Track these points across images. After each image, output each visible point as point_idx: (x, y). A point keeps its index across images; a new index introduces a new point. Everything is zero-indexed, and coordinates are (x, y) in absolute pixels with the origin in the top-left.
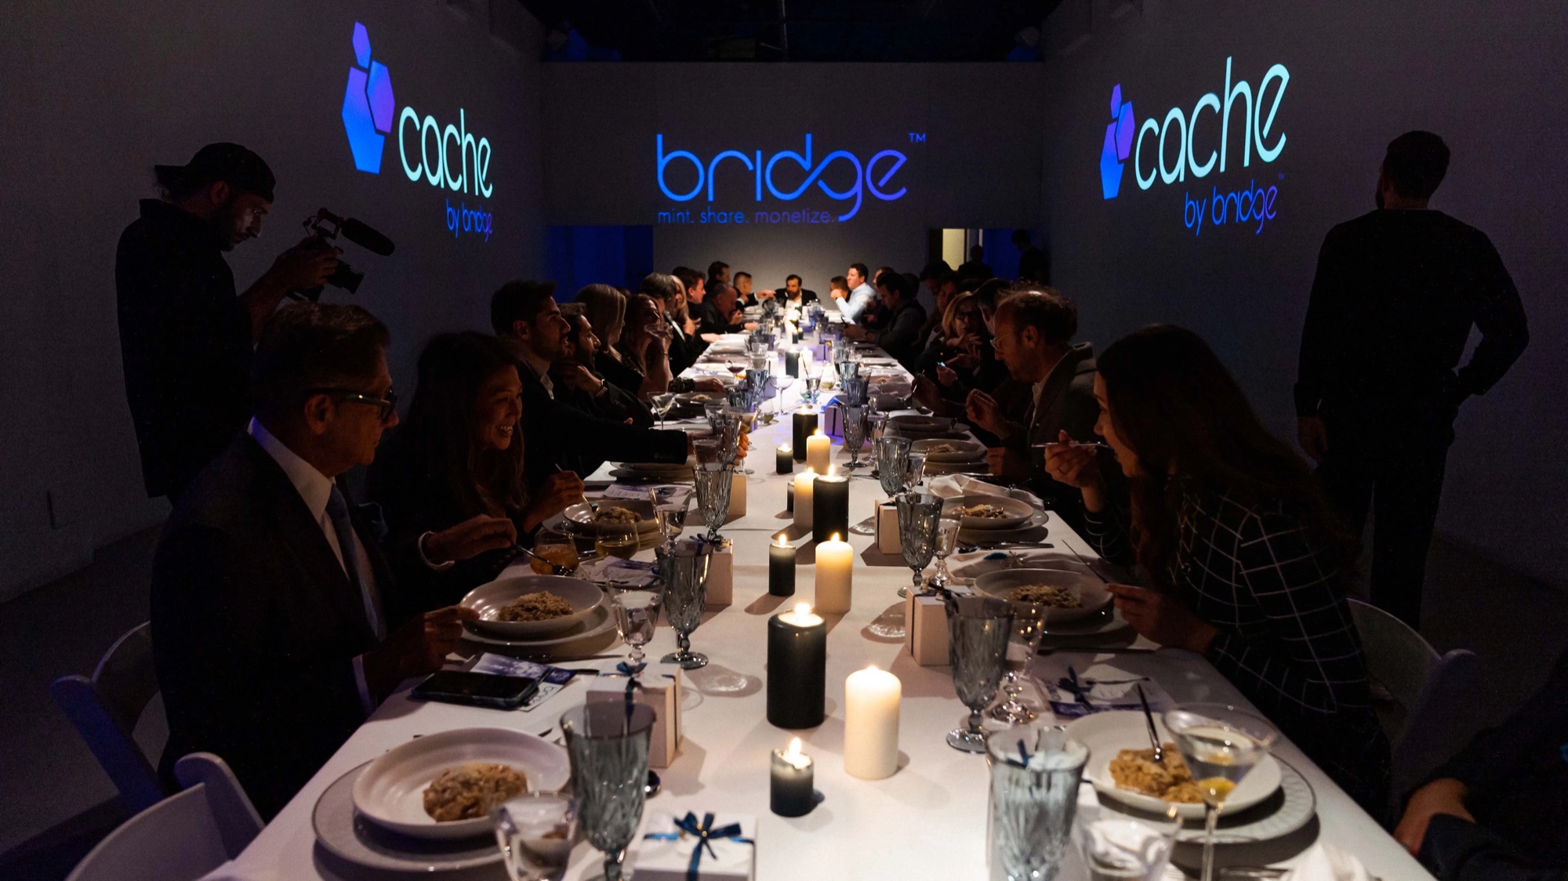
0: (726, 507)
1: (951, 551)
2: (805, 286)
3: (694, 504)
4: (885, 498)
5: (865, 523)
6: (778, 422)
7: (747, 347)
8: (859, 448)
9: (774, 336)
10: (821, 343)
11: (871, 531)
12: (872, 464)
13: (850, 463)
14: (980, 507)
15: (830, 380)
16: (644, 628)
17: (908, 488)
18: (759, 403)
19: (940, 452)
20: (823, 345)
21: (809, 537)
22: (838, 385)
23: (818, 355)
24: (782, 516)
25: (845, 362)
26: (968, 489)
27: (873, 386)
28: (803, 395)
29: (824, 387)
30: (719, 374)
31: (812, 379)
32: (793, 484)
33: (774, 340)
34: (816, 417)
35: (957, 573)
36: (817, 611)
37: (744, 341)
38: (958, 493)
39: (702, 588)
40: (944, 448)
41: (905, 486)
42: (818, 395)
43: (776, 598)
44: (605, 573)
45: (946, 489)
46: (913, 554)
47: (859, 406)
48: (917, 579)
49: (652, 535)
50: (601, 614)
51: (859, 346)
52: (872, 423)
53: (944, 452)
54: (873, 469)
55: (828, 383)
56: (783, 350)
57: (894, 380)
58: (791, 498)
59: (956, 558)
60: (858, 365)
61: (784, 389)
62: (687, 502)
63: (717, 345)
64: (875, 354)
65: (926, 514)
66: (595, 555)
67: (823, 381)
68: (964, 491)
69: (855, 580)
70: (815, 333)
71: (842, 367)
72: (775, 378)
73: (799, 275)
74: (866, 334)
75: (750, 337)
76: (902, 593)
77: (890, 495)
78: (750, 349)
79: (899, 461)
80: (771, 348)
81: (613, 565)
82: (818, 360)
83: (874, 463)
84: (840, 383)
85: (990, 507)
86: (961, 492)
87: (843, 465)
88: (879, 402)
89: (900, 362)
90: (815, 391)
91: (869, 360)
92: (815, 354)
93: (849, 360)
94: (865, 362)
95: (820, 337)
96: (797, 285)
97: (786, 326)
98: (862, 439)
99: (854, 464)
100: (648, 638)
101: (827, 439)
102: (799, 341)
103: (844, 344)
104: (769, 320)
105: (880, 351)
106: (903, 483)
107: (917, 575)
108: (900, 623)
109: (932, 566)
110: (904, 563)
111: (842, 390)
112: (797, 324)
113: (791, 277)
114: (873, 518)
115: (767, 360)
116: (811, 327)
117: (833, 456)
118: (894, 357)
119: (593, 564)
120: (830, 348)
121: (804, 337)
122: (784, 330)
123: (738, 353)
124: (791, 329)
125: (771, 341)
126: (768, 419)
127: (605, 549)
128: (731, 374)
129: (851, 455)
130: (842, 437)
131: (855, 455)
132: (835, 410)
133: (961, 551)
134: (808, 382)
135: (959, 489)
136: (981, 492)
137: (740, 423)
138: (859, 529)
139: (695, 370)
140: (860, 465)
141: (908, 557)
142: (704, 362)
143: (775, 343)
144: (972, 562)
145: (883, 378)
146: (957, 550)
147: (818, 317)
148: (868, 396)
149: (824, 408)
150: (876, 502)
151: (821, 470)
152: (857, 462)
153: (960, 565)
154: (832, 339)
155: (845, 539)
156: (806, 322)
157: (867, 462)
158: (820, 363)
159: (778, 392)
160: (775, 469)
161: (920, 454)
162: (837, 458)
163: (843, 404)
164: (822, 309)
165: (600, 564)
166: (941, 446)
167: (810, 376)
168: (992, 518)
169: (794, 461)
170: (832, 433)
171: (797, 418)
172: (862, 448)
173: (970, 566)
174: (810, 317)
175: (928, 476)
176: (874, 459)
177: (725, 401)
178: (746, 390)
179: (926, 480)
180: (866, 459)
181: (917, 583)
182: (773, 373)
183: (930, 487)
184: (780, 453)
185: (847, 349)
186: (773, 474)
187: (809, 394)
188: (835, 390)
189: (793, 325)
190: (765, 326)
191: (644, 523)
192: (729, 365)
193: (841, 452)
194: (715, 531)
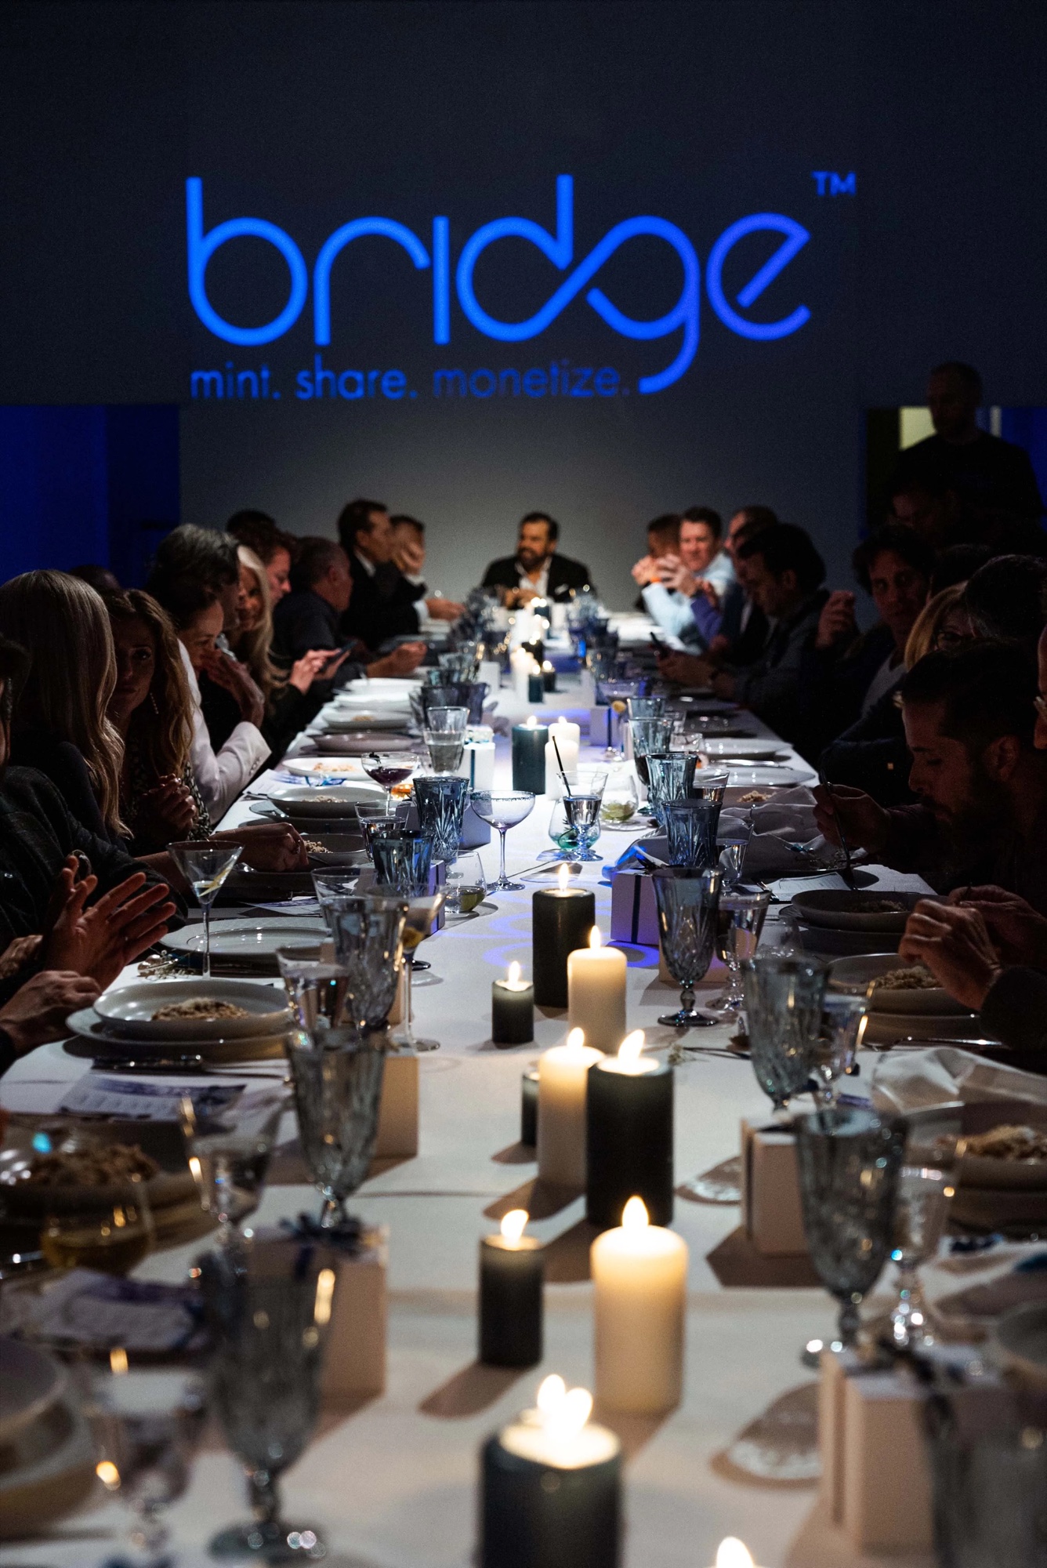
0: (368, 1141)
1: (931, 1246)
2: (565, 548)
3: (289, 1128)
4: (762, 1110)
5: (717, 1175)
6: (495, 908)
7: (417, 714)
8: (699, 977)
9: (485, 685)
10: (599, 702)
11: (733, 1194)
12: (731, 1018)
13: (676, 1017)
14: (1003, 1133)
15: (624, 797)
16: (168, 1459)
17: (821, 1084)
18: (449, 861)
19: (900, 987)
20: (606, 708)
21: (576, 1211)
22: (644, 811)
23: (593, 730)
24: (509, 1157)
25: (660, 757)
26: (969, 1085)
27: (732, 817)
28: (556, 838)
29: (608, 817)
30: (348, 784)
31: (580, 799)
32: (534, 1076)
33: (483, 697)
34: (591, 899)
35: (949, 1305)
36: (604, 1415)
37: (406, 697)
38: (944, 1094)
39: (313, 1360)
40: (911, 976)
41: (814, 1076)
42: (594, 839)
43: (496, 1375)
44: (67, 1313)
45: (917, 1085)
46: (838, 1258)
47: (697, 875)
48: (849, 1322)
49: (181, 1213)
50: (59, 1422)
51: (696, 708)
52: (731, 914)
53: (909, 986)
54: (734, 1030)
55: (620, 807)
56: (506, 721)
57: (780, 799)
58: (530, 1109)
59: (948, 1267)
60: (693, 763)
61: (509, 825)
62: (272, 1127)
63: (341, 707)
64: (733, 729)
65: (868, 1159)
66: (41, 1268)
67: (607, 799)
68: (963, 1091)
69: (696, 1324)
70: (585, 675)
71: (656, 769)
72: (487, 798)
73: (554, 516)
74: (713, 677)
75: (423, 690)
76: (811, 1361)
77: (779, 1099)
78: (424, 721)
79: (797, 1012)
80: (477, 716)
81: (88, 1292)
82: (594, 745)
83: (735, 1015)
84: (646, 804)
85: (1027, 1132)
86: (955, 1091)
87: (660, 1021)
88: (747, 857)
89: (797, 749)
90: (586, 828)
91: (721, 746)
92: (585, 732)
93: (672, 748)
94: (709, 750)
95: (598, 687)
96: (544, 537)
97: (513, 657)
98: (705, 955)
99: (688, 1018)
100: (178, 1486)
101: (617, 956)
102: (547, 697)
103: (658, 707)
104: (471, 644)
105: (748, 720)
106: (809, 1070)
107: (849, 1312)
108: (805, 1437)
109: (884, 1287)
110: (811, 1279)
111: (654, 824)
112: (538, 652)
113: (533, 518)
114: (735, 1160)
115: (468, 748)
116: (574, 658)
117: (633, 997)
118: (785, 737)
119: (35, 1290)
120: (624, 716)
121: (559, 685)
122: (507, 668)
123: (394, 729)
124: (525, 665)
125: (476, 699)
126: (471, 901)
127: (63, 1249)
128: (375, 787)
129: (678, 993)
130: (656, 946)
131: (688, 997)
132: (638, 878)
133: (957, 1248)
134: (568, 804)
135: (951, 1085)
136: (1003, 1092)
137: (402, 924)
138: (701, 1189)
139: (286, 773)
140: (701, 1021)
141: (824, 1265)
142: (307, 752)
143: (486, 703)
144: (985, 1277)
145: (755, 794)
146: (945, 1243)
147: (592, 633)
148: (719, 842)
149: (608, 871)
150: (744, 1124)
151: (606, 1041)
152: (694, 1013)
153: (955, 1284)
154: (627, 694)
155: (661, 1216)
156: (563, 644)
157: (719, 1013)
158: (598, 753)
159: (495, 833)
160: (488, 1034)
161: (851, 999)
162: (645, 1001)
163: (659, 862)
164: (602, 613)
165: (54, 1290)
166: (900, 972)
167: (576, 791)
168: (1032, 1161)
169: (537, 1012)
170: (628, 938)
171: (543, 904)
172: (707, 978)
173: (980, 1289)
174: (573, 632)
175: (870, 1048)
176: (735, 1004)
177: (364, 861)
178: (417, 834)
179: (867, 1059)
180: (716, 1004)
181: (848, 1337)
182: (480, 787)
183: (877, 1081)
184: (502, 995)
185: (664, 722)
186: (484, 1048)
187: (573, 839)
188: (636, 823)
189: (530, 655)
190: (461, 660)
191: (165, 1179)
192: (371, 764)
193: (652, 987)
194: (340, 1198)
